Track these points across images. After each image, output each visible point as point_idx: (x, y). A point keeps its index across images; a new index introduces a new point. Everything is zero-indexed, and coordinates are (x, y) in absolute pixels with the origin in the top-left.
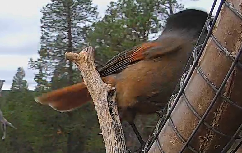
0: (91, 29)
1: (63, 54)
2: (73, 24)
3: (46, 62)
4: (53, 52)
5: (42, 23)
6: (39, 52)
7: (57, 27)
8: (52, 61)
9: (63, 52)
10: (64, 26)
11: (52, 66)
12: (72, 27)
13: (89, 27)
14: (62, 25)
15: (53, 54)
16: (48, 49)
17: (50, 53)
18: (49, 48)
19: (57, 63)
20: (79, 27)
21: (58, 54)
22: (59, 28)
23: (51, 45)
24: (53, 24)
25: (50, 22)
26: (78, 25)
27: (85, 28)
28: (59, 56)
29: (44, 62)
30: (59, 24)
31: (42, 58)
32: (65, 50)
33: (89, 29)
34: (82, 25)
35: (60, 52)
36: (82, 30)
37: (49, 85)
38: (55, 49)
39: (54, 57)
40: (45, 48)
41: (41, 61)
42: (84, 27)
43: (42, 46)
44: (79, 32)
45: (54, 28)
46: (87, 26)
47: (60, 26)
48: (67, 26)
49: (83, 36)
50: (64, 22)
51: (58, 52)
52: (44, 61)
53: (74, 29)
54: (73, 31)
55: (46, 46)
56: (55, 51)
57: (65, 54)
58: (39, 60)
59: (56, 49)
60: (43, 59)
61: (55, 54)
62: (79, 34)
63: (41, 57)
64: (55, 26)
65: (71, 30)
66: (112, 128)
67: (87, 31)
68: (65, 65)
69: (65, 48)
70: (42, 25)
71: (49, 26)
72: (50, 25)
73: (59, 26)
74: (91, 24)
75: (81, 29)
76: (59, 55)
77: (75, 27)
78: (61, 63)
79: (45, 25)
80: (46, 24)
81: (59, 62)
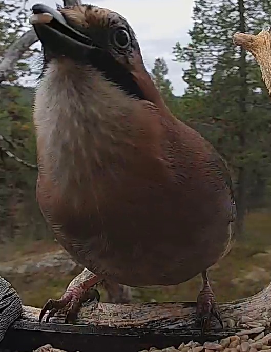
1: (230, 37)
3: (202, 49)
4: (214, 33)
6: (191, 34)
8: (212, 48)
9: (230, 32)
11: (212, 56)
15: (213, 36)
16: (205, 28)
17: (208, 35)
18: (208, 26)
19: (219, 51)
21: (222, 36)
23: (210, 22)
28: (224, 40)
29: (199, 50)
31: (195, 43)
32: (234, 29)
35: (225, 33)
37: (208, 87)
38: (217, 28)
39: (215, 41)
40: (201, 26)
41: (195, 49)
43: (196, 23)
51: (222, 33)
52: (200, 47)
55: (202, 24)
56: (217, 31)
57: (234, 35)
58: (191, 45)
59: (219, 27)
60: (197, 45)
61: (218, 36)
62: (256, 3)
63: (195, 41)
68: (234, 54)
69: (234, 27)
76: (224, 38)
78: (226, 51)
81: (224, 50)
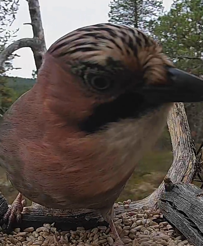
0: (157, 23)
2: (139, 18)
5: (109, 17)
7: (124, 21)
10: (131, 20)
12: (138, 21)
13: (155, 21)
14: (129, 19)
20: (145, 21)
22: (126, 21)
24: (120, 17)
25: (117, 16)
26: (144, 19)
27: (151, 22)
30: (126, 18)
33: (155, 22)
34: (148, 19)
36: (148, 24)
42: (150, 20)
44: (146, 26)
45: (120, 21)
46: (153, 20)
47: (128, 20)
48: (134, 20)
49: (149, 29)
50: (131, 16)
53: (141, 23)
54: (140, 24)
62: (145, 28)
64: (122, 20)
65: (138, 24)
66: (177, 118)
67: (153, 25)
70: (110, 18)
71: (116, 20)
72: (117, 18)
73: (125, 20)
74: (157, 18)
75: (147, 22)
77: (142, 21)
79: (112, 19)
80: (114, 18)
